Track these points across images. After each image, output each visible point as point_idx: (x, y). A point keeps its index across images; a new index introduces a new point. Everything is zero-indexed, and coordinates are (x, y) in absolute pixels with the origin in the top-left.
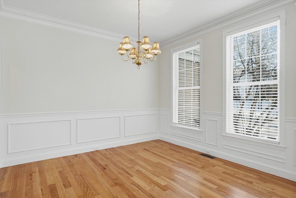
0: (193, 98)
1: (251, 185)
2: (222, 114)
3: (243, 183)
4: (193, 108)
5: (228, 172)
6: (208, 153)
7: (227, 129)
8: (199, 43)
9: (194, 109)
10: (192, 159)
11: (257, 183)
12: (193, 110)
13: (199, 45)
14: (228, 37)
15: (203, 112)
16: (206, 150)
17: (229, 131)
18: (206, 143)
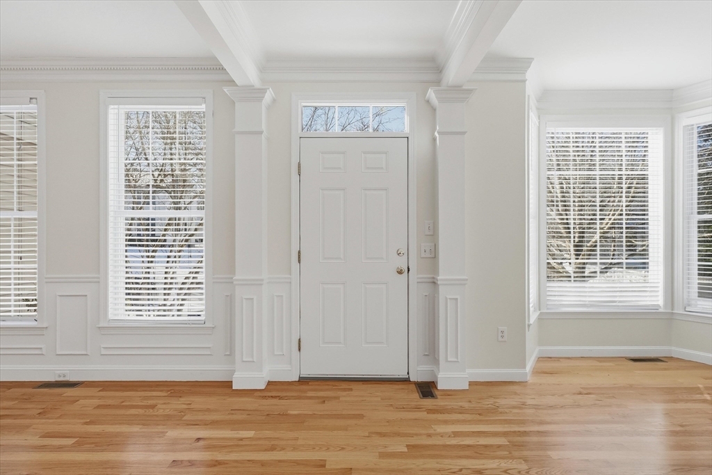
0: (15, 230)
1: (151, 410)
2: (99, 278)
3: (137, 413)
4: (15, 269)
5: (109, 402)
6: (62, 379)
7: (110, 311)
8: (34, 100)
9: (20, 271)
10: (10, 404)
11: (165, 404)
12: (15, 273)
13: (36, 106)
14: (112, 107)
15: (46, 278)
16: (57, 372)
17: (116, 315)
18: (57, 355)
